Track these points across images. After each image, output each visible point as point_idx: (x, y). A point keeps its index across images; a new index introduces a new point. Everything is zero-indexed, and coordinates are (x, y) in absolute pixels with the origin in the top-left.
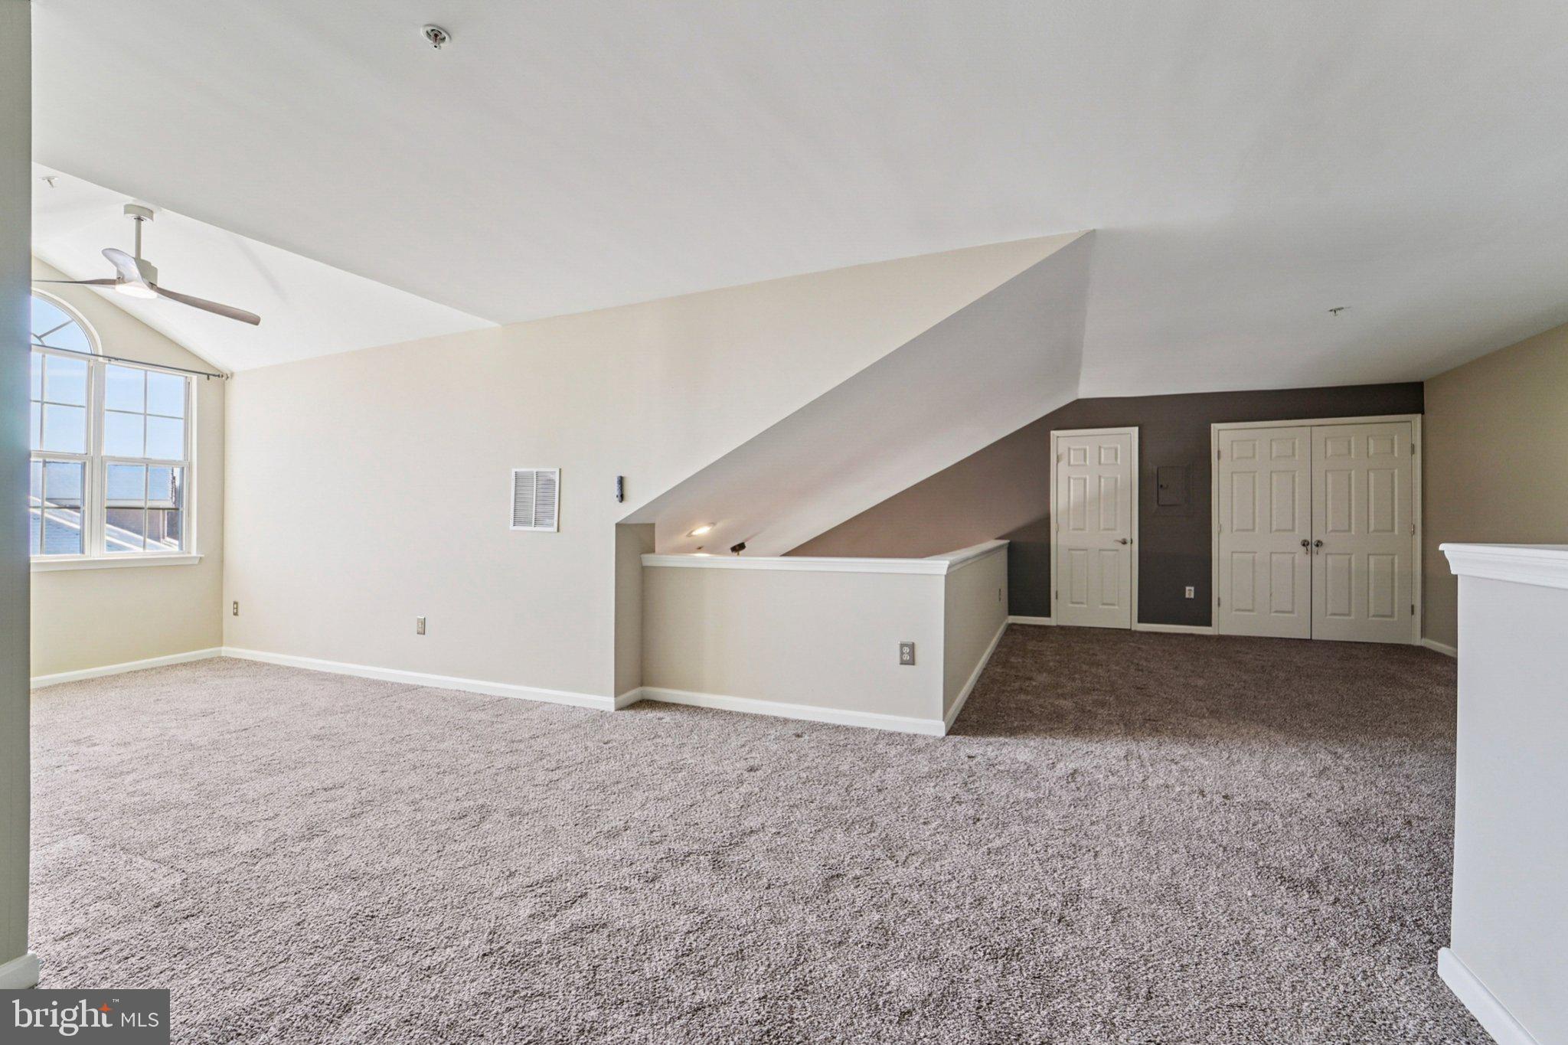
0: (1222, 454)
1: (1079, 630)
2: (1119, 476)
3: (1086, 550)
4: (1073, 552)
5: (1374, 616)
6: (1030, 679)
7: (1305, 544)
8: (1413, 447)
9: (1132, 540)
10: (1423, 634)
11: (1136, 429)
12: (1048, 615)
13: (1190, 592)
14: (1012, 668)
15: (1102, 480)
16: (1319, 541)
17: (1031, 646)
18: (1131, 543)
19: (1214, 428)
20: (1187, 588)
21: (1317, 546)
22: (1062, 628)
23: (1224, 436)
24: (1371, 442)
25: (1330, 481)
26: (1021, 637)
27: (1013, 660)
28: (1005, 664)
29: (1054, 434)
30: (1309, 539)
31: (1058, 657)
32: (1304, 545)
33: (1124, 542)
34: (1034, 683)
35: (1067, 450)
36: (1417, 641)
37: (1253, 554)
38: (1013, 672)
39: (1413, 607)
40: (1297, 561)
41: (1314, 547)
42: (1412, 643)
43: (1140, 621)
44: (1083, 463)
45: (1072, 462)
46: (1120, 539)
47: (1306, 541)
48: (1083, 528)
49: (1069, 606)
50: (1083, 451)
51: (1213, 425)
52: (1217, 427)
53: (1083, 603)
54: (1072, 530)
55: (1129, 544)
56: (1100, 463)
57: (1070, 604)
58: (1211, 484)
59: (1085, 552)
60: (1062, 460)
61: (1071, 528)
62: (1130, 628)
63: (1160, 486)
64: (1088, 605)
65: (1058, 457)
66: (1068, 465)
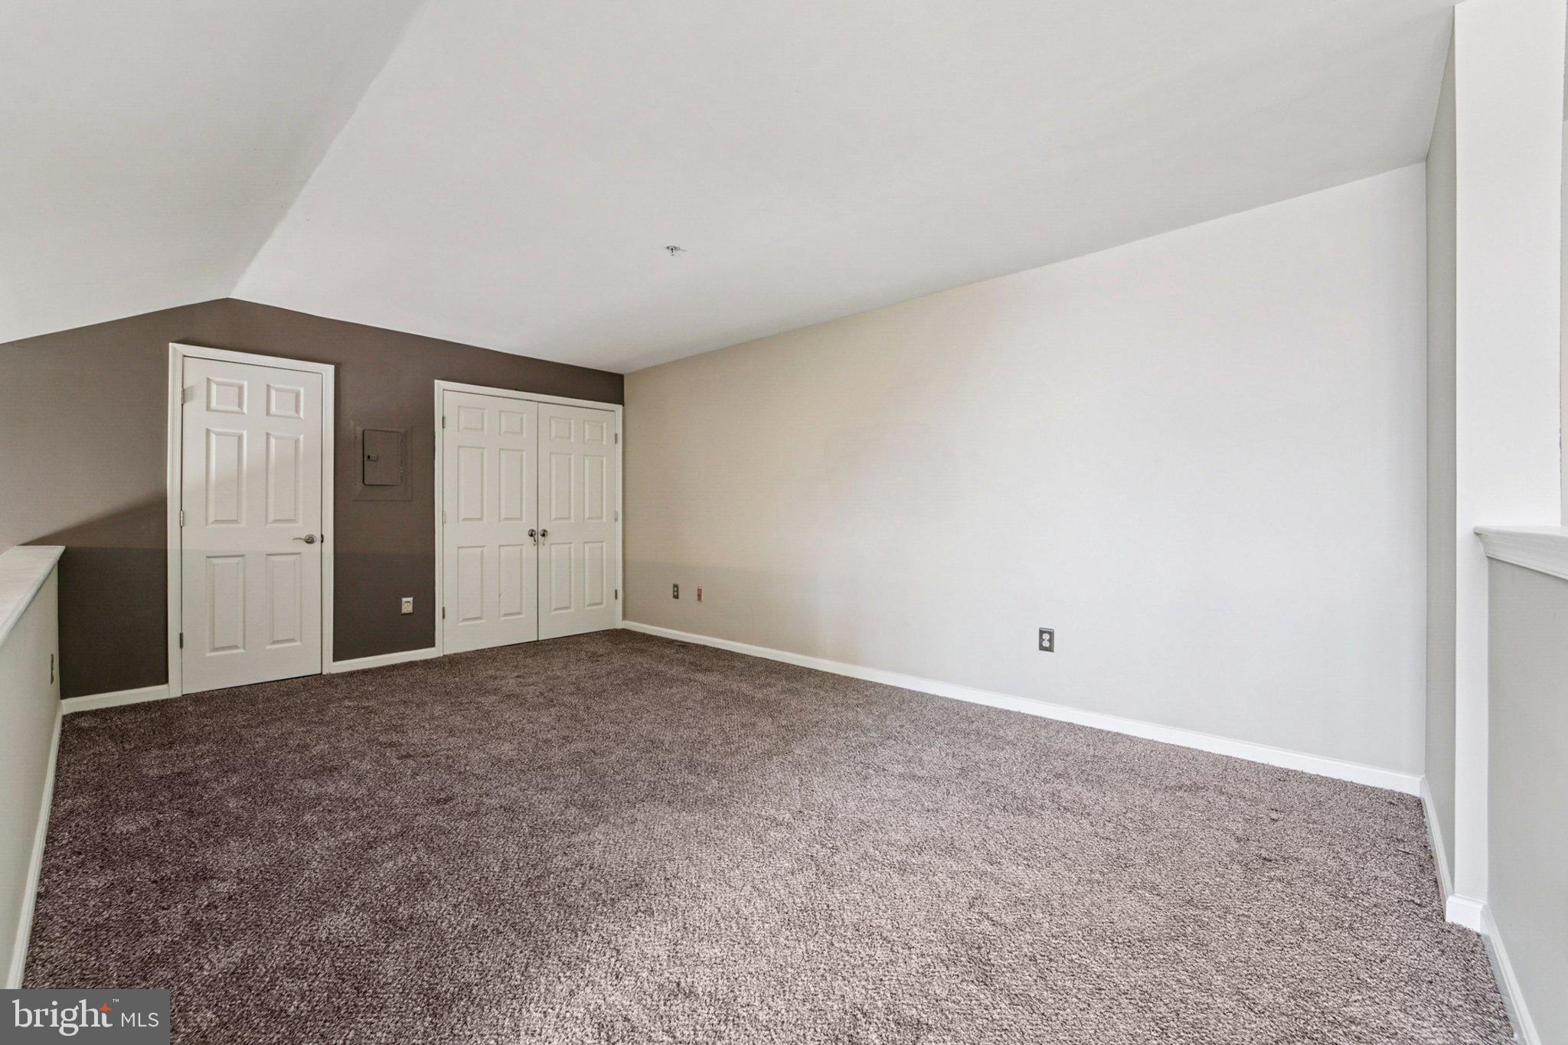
0: (447, 419)
1: (233, 696)
2: (302, 436)
3: (242, 556)
4: (215, 561)
5: (589, 605)
6: (203, 876)
7: (532, 533)
8: (616, 436)
9: (322, 536)
10: (624, 617)
11: (331, 368)
12: (163, 679)
13: (407, 605)
14: (132, 857)
15: (273, 441)
16: (545, 531)
17: (151, 765)
18: (322, 541)
19: (438, 384)
20: (404, 600)
21: (543, 535)
22: (197, 699)
23: (449, 396)
24: (587, 427)
26: (110, 745)
27: (124, 826)
28: (105, 855)
29: (176, 350)
30: (535, 529)
31: (235, 780)
32: (531, 535)
33: (310, 540)
34: (223, 888)
35: (203, 382)
36: (620, 624)
37: (481, 549)
38: (143, 871)
39: (616, 591)
40: (524, 554)
41: (540, 537)
42: (616, 627)
43: (335, 659)
45: (214, 404)
46: (303, 536)
47: (533, 531)
48: (234, 518)
49: (209, 655)
50: (237, 389)
51: (436, 381)
52: (439, 385)
53: (236, 647)
54: (212, 523)
55: (318, 543)
56: (268, 413)
57: (211, 651)
58: (434, 459)
59: (240, 559)
60: (192, 399)
61: (211, 519)
62: (319, 672)
63: (366, 458)
64: (245, 649)
65: (183, 391)
66: (205, 408)
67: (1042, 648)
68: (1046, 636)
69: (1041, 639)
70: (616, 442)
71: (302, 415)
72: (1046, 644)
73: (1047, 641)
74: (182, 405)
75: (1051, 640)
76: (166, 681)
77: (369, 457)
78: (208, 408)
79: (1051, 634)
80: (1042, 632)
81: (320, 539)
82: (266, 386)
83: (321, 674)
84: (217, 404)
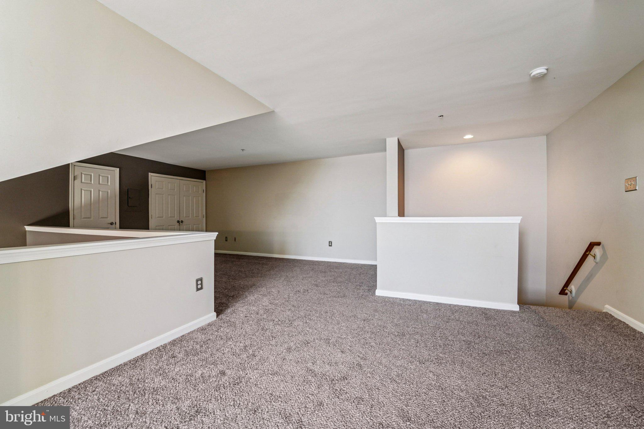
0: (152, 185)
2: (109, 191)
7: (178, 222)
8: (204, 190)
9: (115, 223)
11: (118, 169)
15: (101, 192)
16: (182, 221)
23: (153, 178)
24: (194, 187)
25: (184, 199)
29: (72, 163)
33: (112, 224)
35: (80, 174)
37: (163, 227)
40: (176, 228)
41: (181, 223)
44: (90, 182)
46: (110, 222)
47: (178, 221)
48: (89, 217)
50: (90, 176)
51: (149, 173)
52: (150, 174)
54: (83, 219)
55: (114, 224)
56: (99, 183)
58: (149, 198)
60: (77, 179)
61: (82, 217)
63: (128, 198)
65: (74, 177)
67: (330, 246)
68: (330, 243)
69: (329, 244)
70: (203, 192)
71: (109, 184)
72: (330, 245)
73: (330, 244)
74: (74, 181)
75: (331, 244)
77: (130, 197)
78: (81, 182)
79: (331, 242)
80: (329, 242)
82: (98, 175)
84: (84, 181)
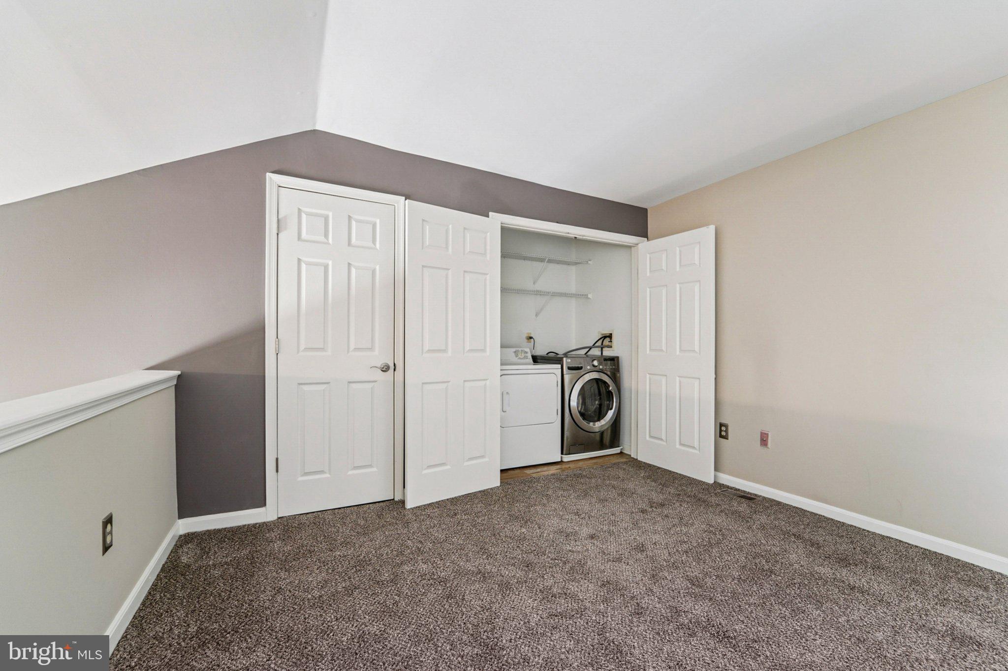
3: (328, 383)
4: (305, 388)
9: (395, 365)
12: (262, 502)
15: (353, 270)
18: (395, 370)
29: (273, 179)
33: (385, 369)
35: (297, 214)
45: (304, 235)
46: (379, 365)
48: (322, 346)
49: (301, 479)
51: (490, 214)
53: (322, 472)
54: (302, 351)
56: (349, 244)
57: (302, 476)
59: (325, 386)
60: (286, 229)
61: (302, 347)
62: (393, 498)
64: (330, 474)
65: (278, 221)
66: (297, 239)
74: (278, 234)
76: (264, 504)
78: (299, 238)
81: (393, 368)
82: (347, 216)
83: (393, 499)
84: (306, 234)
